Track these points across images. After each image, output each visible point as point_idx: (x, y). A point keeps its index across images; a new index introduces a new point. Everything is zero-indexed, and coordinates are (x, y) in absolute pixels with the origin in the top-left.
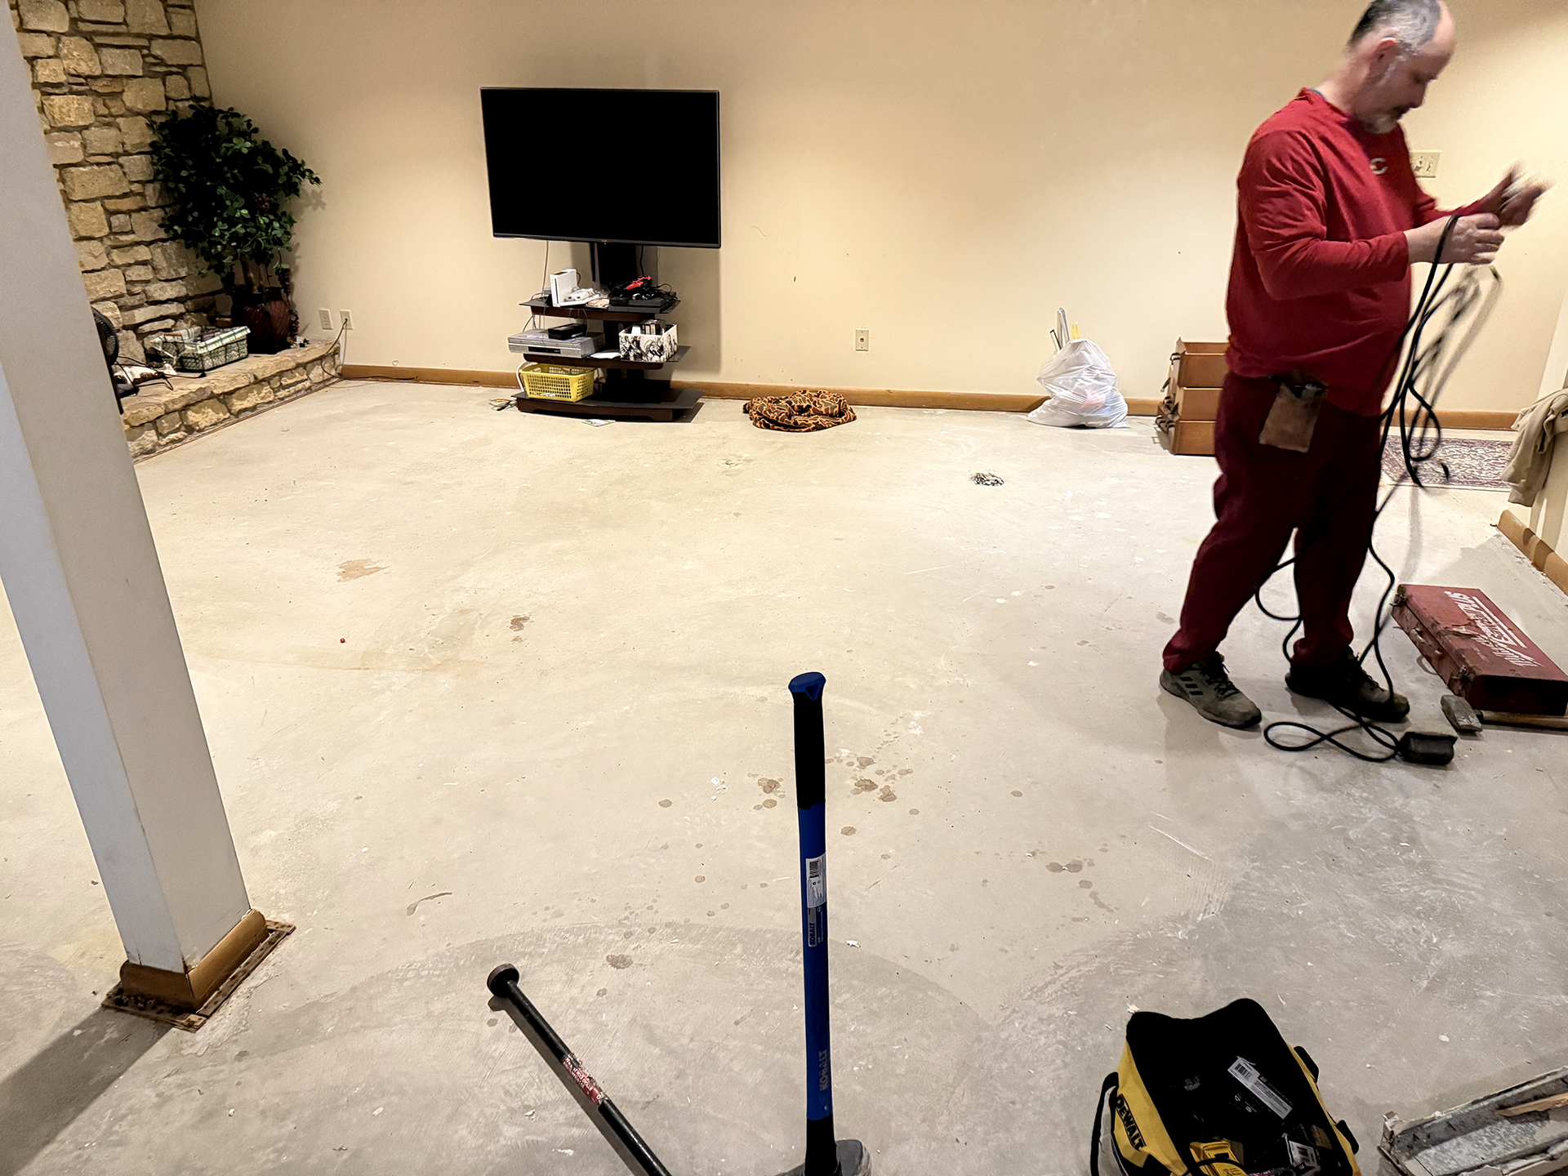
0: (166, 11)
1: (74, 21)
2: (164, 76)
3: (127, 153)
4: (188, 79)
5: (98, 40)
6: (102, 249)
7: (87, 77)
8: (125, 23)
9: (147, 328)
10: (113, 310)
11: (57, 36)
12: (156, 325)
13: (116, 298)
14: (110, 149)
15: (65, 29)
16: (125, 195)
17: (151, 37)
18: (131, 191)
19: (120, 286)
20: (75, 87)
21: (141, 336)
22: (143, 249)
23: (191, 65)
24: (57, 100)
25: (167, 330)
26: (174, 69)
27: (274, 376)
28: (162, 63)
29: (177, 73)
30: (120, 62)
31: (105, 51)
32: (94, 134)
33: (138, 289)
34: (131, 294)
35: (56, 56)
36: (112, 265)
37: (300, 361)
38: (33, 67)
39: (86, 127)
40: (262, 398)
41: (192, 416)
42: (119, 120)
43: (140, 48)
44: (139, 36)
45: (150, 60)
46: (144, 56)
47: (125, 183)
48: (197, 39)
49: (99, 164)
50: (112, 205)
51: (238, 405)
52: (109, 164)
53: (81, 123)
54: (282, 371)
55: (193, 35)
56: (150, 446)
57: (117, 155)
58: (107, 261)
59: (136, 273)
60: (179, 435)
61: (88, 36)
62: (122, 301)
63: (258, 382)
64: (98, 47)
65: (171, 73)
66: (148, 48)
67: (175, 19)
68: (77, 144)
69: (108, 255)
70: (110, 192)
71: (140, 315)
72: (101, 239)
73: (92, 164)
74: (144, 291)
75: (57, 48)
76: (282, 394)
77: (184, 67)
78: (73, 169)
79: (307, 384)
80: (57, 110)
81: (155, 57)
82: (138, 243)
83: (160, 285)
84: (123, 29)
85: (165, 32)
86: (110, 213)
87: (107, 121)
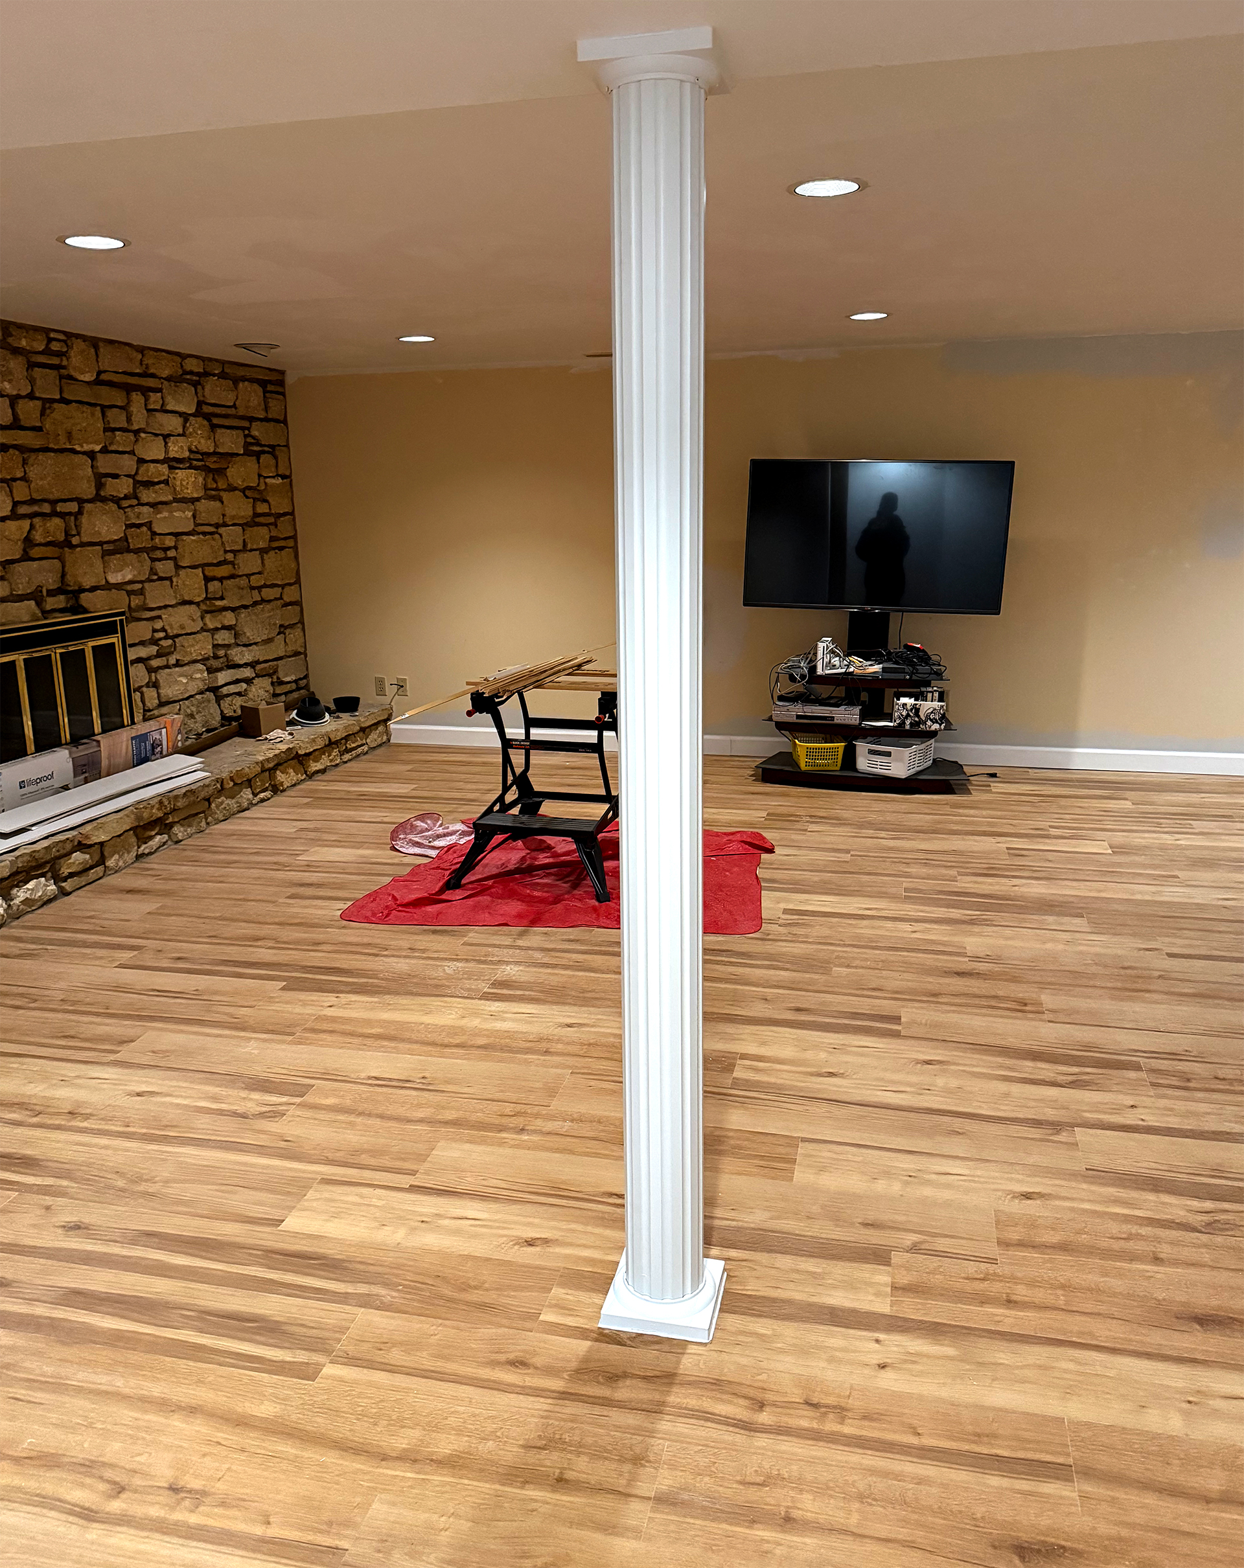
0: (264, 396)
1: (200, 404)
2: (258, 455)
3: (225, 525)
4: (276, 458)
5: (215, 421)
6: (199, 614)
7: (203, 454)
8: (234, 406)
9: (225, 690)
10: (201, 671)
11: (185, 417)
12: (232, 689)
13: (204, 661)
14: (214, 520)
15: (192, 410)
16: (219, 564)
17: (252, 419)
18: (225, 560)
19: (208, 650)
20: (195, 463)
21: (219, 699)
22: (229, 614)
23: (279, 445)
24: (180, 474)
25: (239, 694)
26: (266, 449)
27: (342, 739)
28: (258, 444)
29: (268, 452)
30: (230, 442)
31: (219, 431)
32: (203, 505)
33: (221, 653)
34: (216, 657)
35: (183, 435)
36: (203, 630)
37: (363, 725)
38: (166, 443)
39: (198, 499)
40: (331, 761)
41: (280, 776)
42: (222, 494)
43: (243, 429)
44: (242, 418)
45: (249, 440)
46: (246, 436)
47: (222, 552)
48: (285, 422)
49: (204, 534)
50: (211, 572)
51: (315, 766)
52: (212, 533)
53: (195, 495)
54: (350, 735)
55: (282, 418)
56: (245, 804)
57: (217, 526)
58: (201, 624)
59: (224, 637)
60: (268, 794)
61: (208, 417)
62: (209, 663)
63: (331, 744)
64: (213, 427)
65: (264, 452)
66: (248, 429)
67: (272, 403)
68: (190, 514)
69: (202, 618)
70: (210, 560)
71: (222, 677)
72: (198, 604)
73: (199, 534)
74: (226, 655)
75: (184, 427)
76: (347, 757)
77: (273, 447)
78: (185, 537)
79: (366, 748)
80: (178, 483)
81: (253, 437)
82: (225, 609)
83: (240, 649)
84: (232, 411)
85: (262, 415)
86: (208, 579)
87: (212, 494)
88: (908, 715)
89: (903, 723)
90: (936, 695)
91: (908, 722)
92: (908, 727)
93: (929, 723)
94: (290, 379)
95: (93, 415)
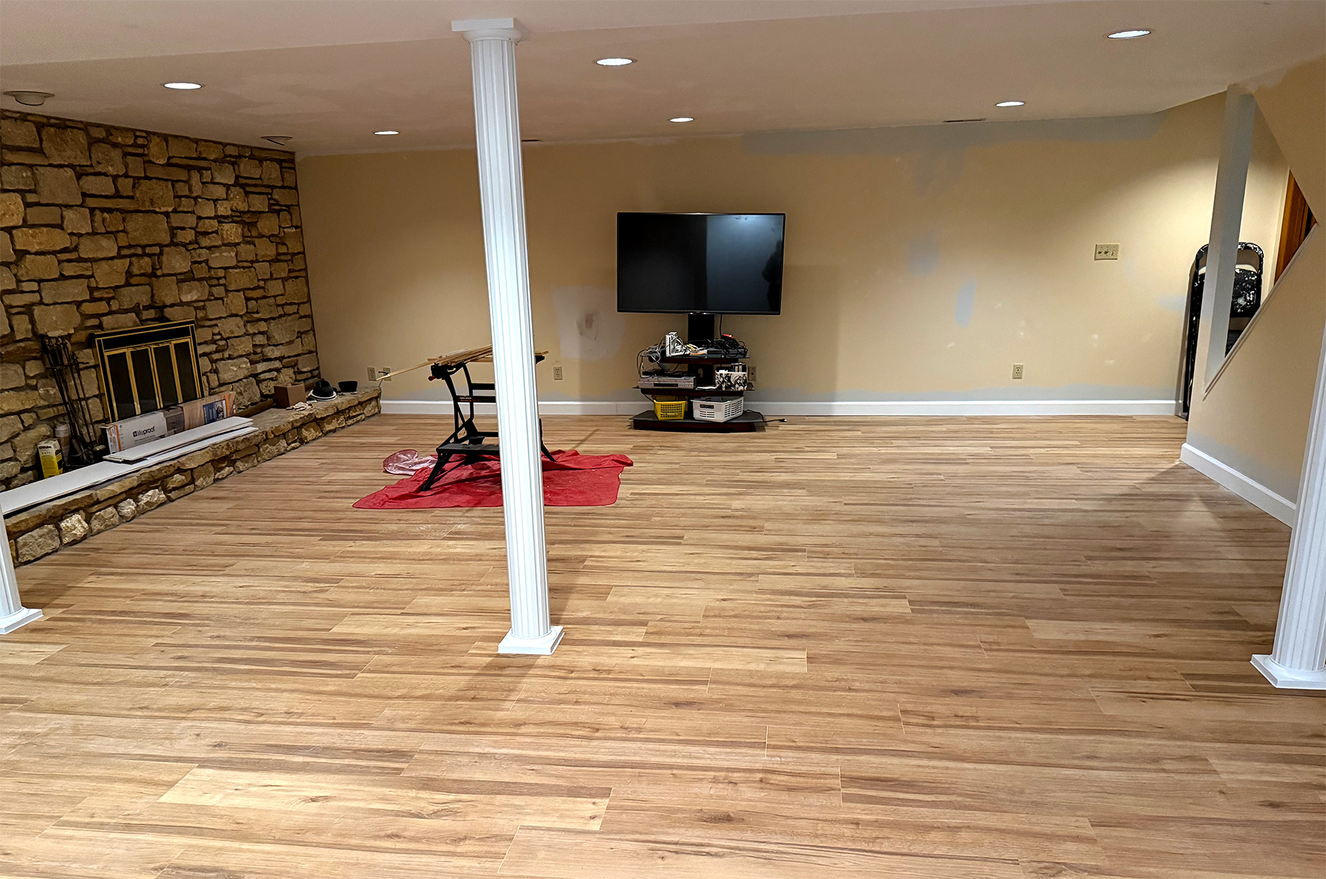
0: (281, 171)
1: (237, 177)
2: (278, 212)
3: (257, 261)
4: (291, 214)
5: (248, 189)
6: (242, 323)
7: (240, 212)
8: (260, 178)
9: (262, 376)
10: (246, 363)
11: (227, 187)
12: (267, 375)
13: (247, 355)
14: (250, 258)
15: (232, 182)
16: (254, 289)
17: (273, 187)
18: (258, 286)
19: (250, 348)
20: (235, 218)
21: (259, 382)
22: (263, 323)
23: (292, 205)
24: (226, 226)
25: (271, 379)
26: (284, 208)
27: (346, 409)
28: (278, 204)
29: (285, 210)
30: (259, 203)
31: (251, 196)
32: (242, 248)
33: (259, 350)
34: (255, 353)
35: (227, 199)
36: (246, 334)
37: (361, 400)
38: (215, 205)
39: (238, 244)
40: (339, 424)
41: (305, 433)
42: (254, 239)
43: (267, 194)
44: (266, 186)
45: (272, 202)
46: (269, 199)
47: (256, 281)
48: (296, 188)
49: (243, 268)
50: (250, 294)
51: (328, 427)
52: (249, 267)
53: (237, 241)
54: (351, 407)
55: (294, 186)
56: (283, 451)
57: (252, 262)
58: (244, 331)
59: (260, 339)
60: (297, 444)
61: (243, 186)
62: (252, 357)
63: (339, 412)
64: (247, 193)
65: (282, 210)
66: (271, 194)
67: (286, 176)
68: (233, 254)
69: (245, 326)
70: (248, 286)
71: (261, 367)
72: (241, 316)
73: (240, 268)
74: (262, 352)
75: (227, 193)
76: (350, 422)
77: (288, 206)
78: (231, 270)
79: (363, 417)
80: (225, 232)
81: (274, 200)
82: (260, 320)
83: (271, 348)
84: (259, 182)
85: (280, 184)
86: (247, 299)
87: (248, 240)
88: (724, 381)
89: (720, 387)
90: (741, 367)
91: (724, 386)
92: (724, 389)
93: (737, 386)
94: (298, 159)
95: (167, 187)
